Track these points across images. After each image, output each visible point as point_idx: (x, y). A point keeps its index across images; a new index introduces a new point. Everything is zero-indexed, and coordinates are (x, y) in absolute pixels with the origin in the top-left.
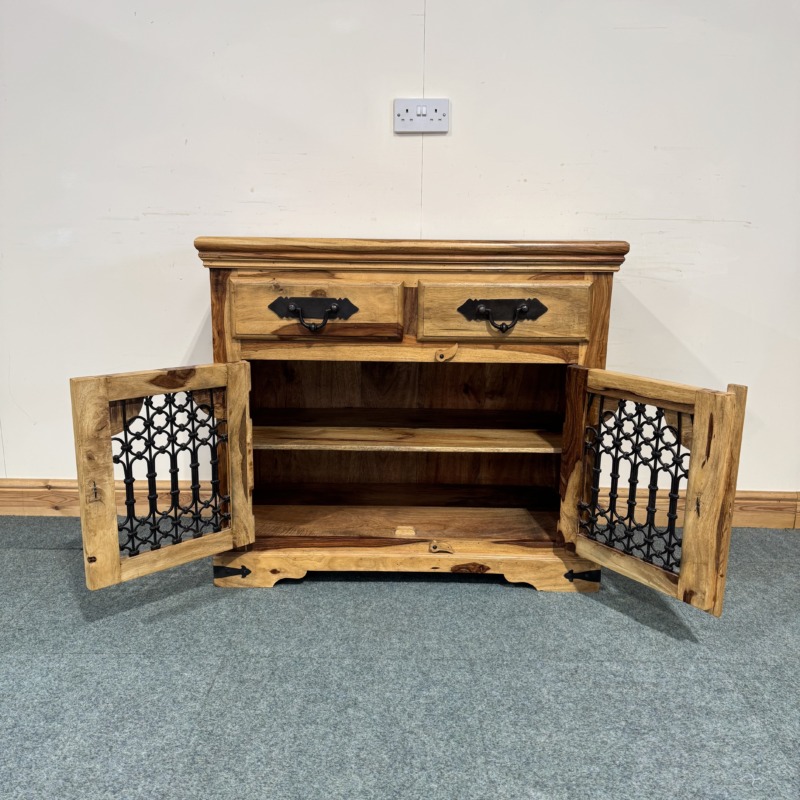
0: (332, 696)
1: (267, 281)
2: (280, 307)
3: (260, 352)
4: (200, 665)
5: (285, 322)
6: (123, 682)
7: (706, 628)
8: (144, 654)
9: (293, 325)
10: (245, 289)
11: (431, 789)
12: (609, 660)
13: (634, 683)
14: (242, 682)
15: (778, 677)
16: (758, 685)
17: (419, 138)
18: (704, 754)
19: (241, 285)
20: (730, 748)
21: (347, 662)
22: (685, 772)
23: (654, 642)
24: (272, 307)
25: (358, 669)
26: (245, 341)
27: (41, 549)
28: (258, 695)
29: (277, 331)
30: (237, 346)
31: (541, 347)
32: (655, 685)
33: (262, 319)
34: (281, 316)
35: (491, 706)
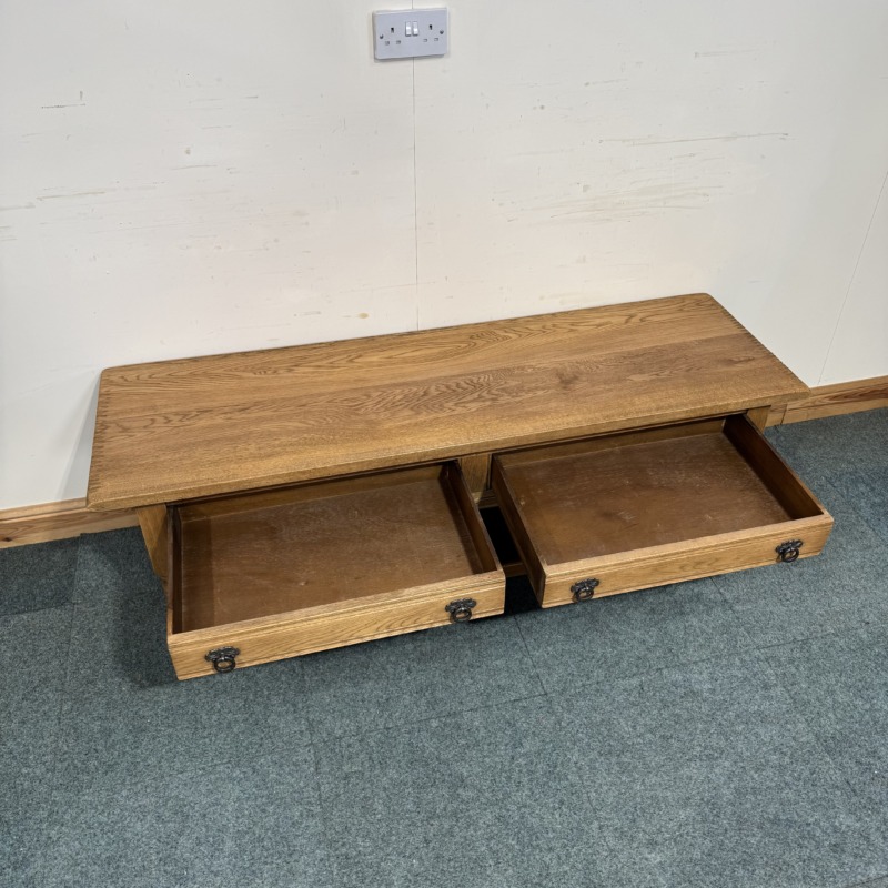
0: (438, 775)
4: (295, 764)
6: (230, 809)
7: (738, 600)
8: (229, 762)
11: (566, 872)
12: (667, 667)
13: (694, 693)
14: (347, 777)
15: (807, 655)
16: (793, 670)
17: (410, 63)
18: (769, 772)
20: (787, 760)
21: (434, 724)
22: (760, 797)
23: (698, 630)
25: (447, 731)
27: (24, 612)
28: (368, 792)
32: (713, 691)
35: (583, 753)
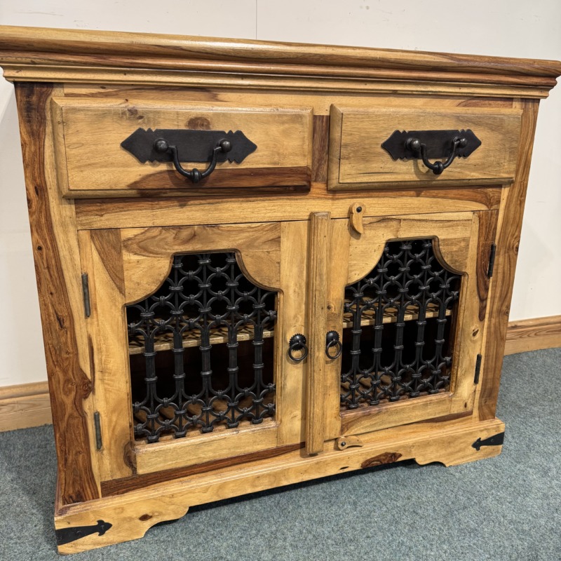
1: (115, 104)
2: (139, 145)
3: (106, 216)
5: (148, 169)
9: (161, 172)
10: (80, 116)
19: (75, 110)
24: (128, 145)
26: (82, 201)
29: (136, 183)
30: (69, 210)
31: (465, 192)
33: (112, 164)
34: (142, 160)
